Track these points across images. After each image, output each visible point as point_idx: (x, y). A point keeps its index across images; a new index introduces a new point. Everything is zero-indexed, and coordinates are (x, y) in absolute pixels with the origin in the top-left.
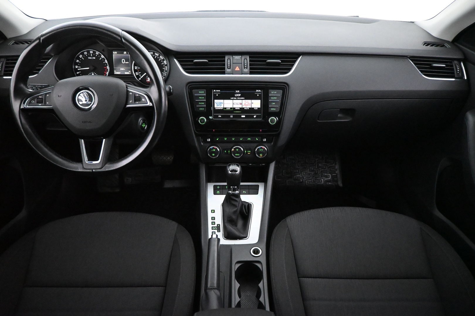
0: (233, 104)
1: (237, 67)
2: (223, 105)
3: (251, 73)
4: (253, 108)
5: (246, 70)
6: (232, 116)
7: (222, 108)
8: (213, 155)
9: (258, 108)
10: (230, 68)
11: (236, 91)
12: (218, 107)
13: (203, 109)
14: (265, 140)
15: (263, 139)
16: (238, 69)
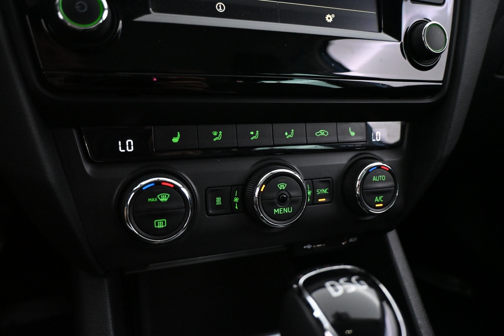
8: (160, 224)
14: (378, 137)
15: (373, 135)
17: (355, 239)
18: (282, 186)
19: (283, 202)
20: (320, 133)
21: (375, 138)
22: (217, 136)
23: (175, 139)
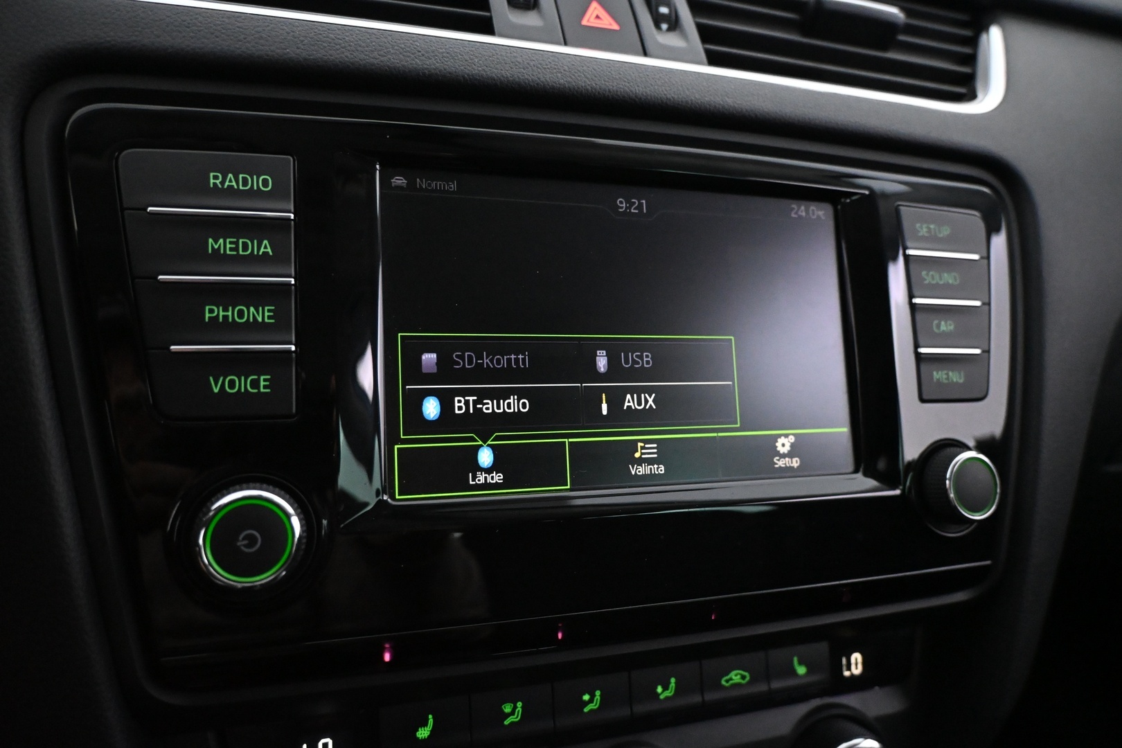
1: (595, 9)
3: (714, 59)
5: (664, 38)
10: (532, 6)
11: (622, 204)
13: (255, 384)
14: (856, 664)
15: (844, 661)
16: (607, 22)
20: (731, 679)
21: (849, 668)
22: (513, 713)
23: (423, 732)
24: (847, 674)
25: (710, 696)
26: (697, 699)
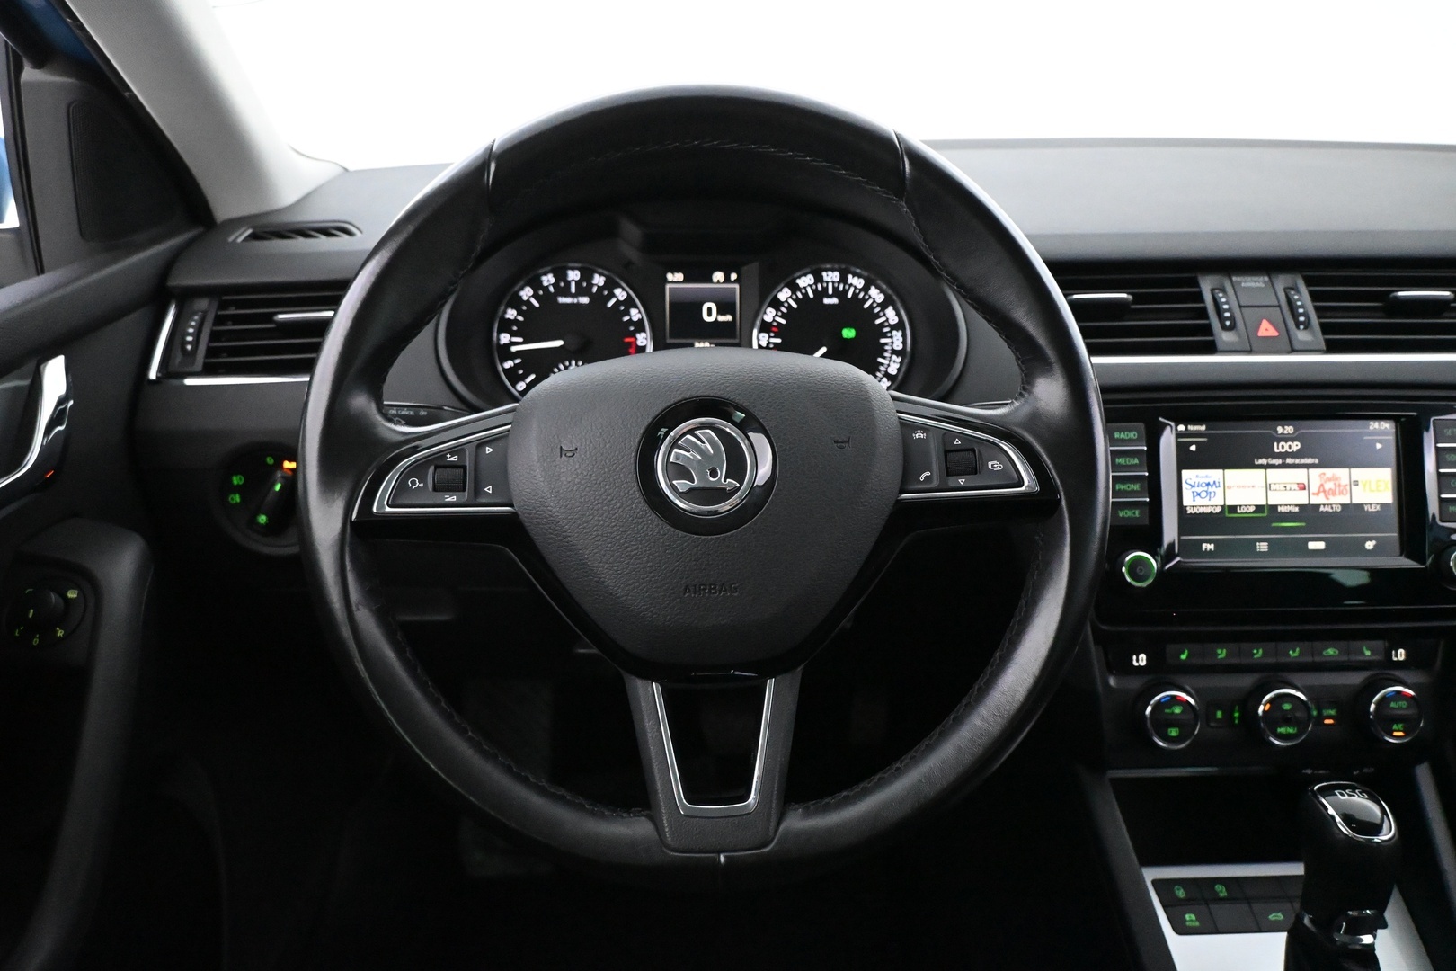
0: (1268, 487)
1: (1265, 324)
2: (1220, 491)
3: (1332, 348)
4: (1361, 506)
5: (1302, 336)
6: (1263, 547)
7: (1218, 510)
8: (1173, 732)
9: (1383, 506)
10: (1232, 327)
12: (1199, 502)
13: (1134, 513)
14: (1401, 655)
15: (1393, 652)
16: (1273, 333)
17: (1372, 770)
18: (1287, 707)
19: (1287, 721)
20: (1328, 653)
21: (1396, 657)
22: (1221, 654)
23: (1183, 657)
24: (1395, 659)
25: (1317, 659)
26: (1310, 659)
